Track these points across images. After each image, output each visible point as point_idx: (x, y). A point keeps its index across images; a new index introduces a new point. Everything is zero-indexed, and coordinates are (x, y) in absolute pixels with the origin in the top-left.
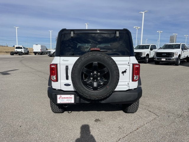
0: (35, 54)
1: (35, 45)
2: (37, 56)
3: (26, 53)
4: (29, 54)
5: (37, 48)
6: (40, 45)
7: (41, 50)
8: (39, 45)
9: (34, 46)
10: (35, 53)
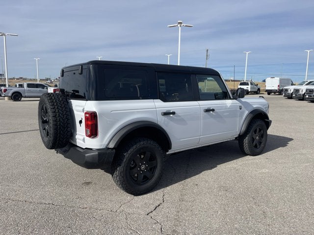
0: (269, 94)
1: (270, 78)
2: (272, 96)
3: (255, 92)
4: (259, 94)
5: (272, 84)
6: (278, 79)
7: (279, 86)
8: (276, 78)
9: (268, 80)
10: (269, 92)
